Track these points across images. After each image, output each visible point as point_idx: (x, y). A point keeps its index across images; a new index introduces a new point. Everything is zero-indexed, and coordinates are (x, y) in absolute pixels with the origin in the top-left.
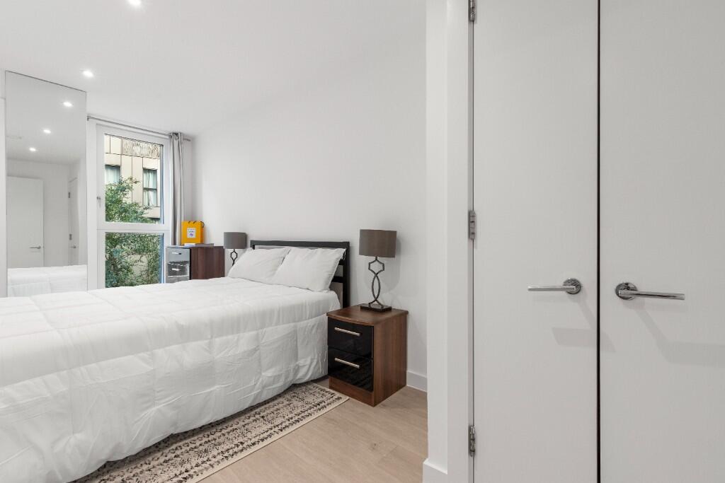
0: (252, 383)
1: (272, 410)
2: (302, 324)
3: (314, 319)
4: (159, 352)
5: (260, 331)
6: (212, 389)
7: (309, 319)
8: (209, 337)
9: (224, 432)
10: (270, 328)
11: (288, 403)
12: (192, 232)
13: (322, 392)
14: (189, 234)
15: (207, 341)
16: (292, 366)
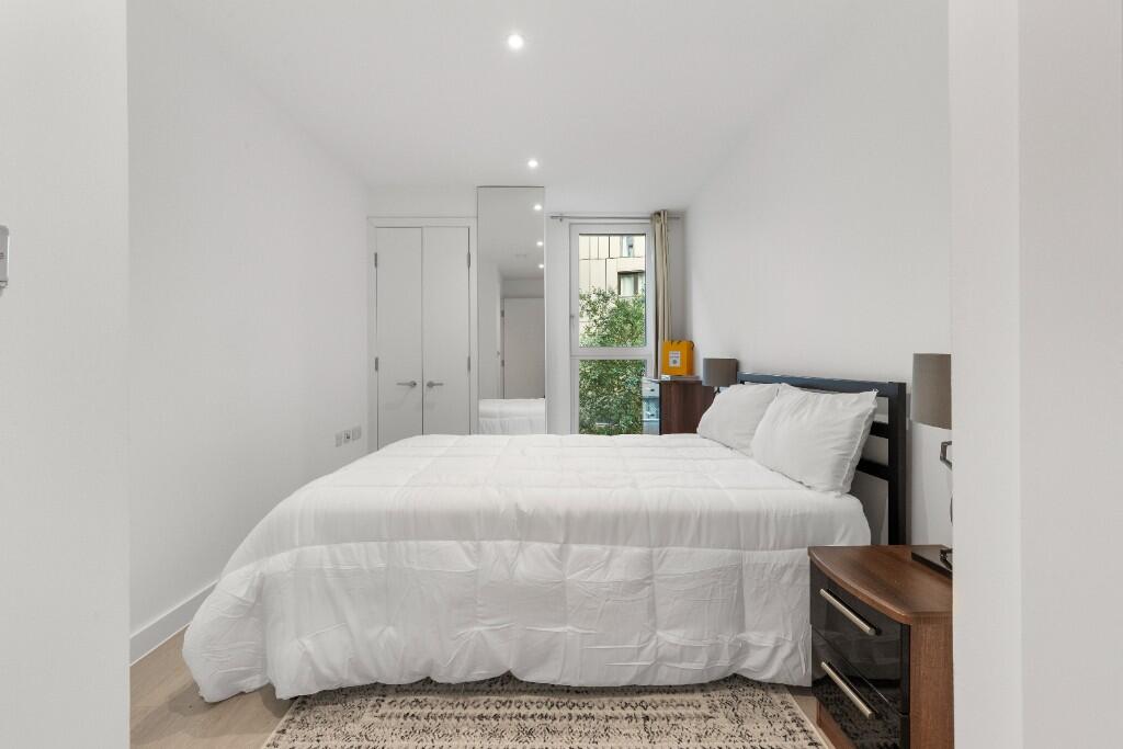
0: (634, 644)
1: (670, 711)
2: (759, 556)
3: (788, 552)
4: (488, 545)
5: (656, 550)
6: (560, 629)
7: (774, 548)
8: (562, 540)
9: (576, 711)
10: (678, 549)
11: (707, 712)
12: (676, 358)
13: (793, 726)
14: (671, 360)
15: (558, 546)
16: (727, 638)
